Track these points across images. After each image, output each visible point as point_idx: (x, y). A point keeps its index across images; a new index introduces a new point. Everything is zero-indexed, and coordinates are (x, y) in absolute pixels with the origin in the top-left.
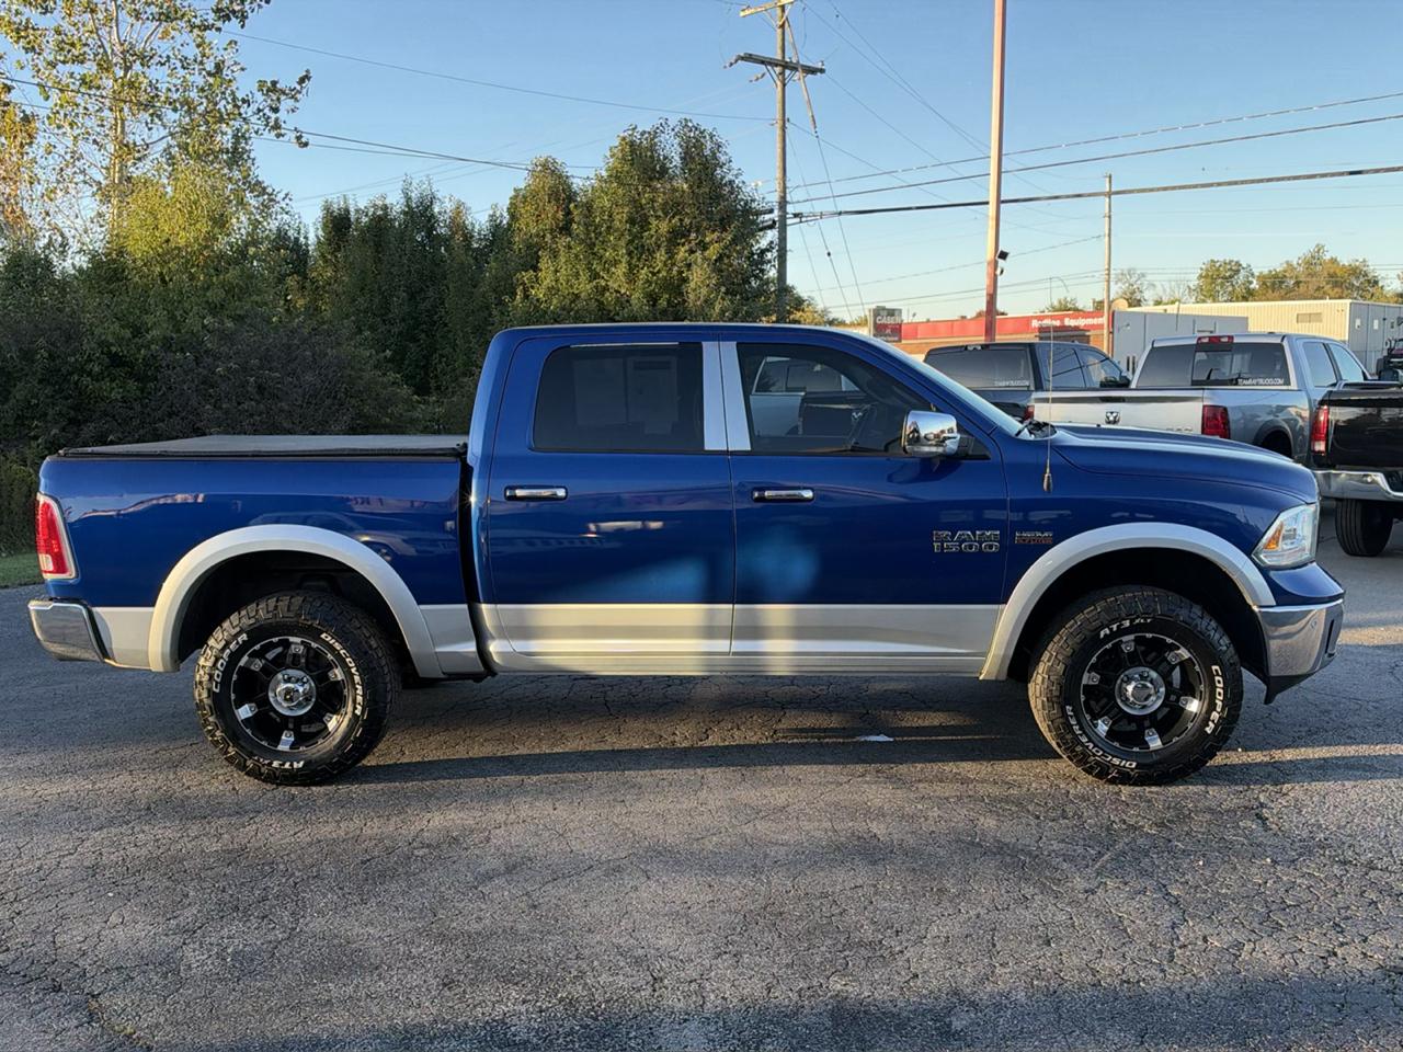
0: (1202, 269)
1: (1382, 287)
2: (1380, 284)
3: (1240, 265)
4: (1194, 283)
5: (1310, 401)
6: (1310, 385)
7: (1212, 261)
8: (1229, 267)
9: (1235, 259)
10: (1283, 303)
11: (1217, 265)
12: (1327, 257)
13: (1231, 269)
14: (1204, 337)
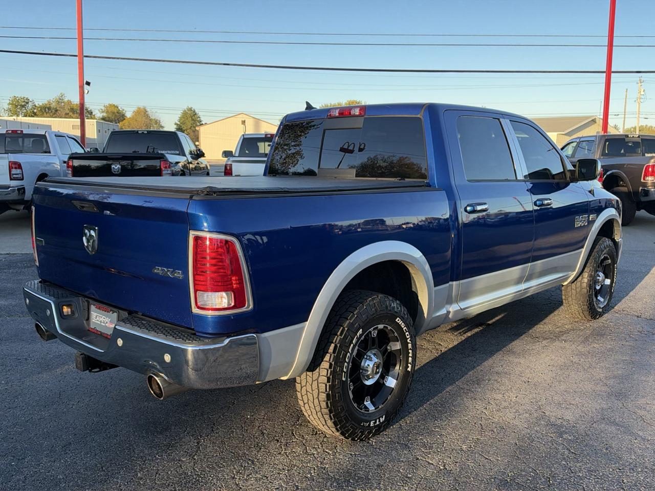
0: (10, 100)
1: (94, 115)
2: (93, 114)
3: (29, 100)
4: (6, 106)
5: (60, 160)
6: (59, 153)
7: (15, 97)
8: (23, 100)
9: (26, 97)
10: (53, 119)
11: (18, 99)
12: (66, 100)
13: (24, 101)
14: (9, 130)
